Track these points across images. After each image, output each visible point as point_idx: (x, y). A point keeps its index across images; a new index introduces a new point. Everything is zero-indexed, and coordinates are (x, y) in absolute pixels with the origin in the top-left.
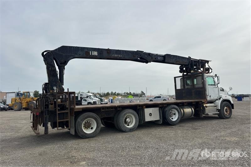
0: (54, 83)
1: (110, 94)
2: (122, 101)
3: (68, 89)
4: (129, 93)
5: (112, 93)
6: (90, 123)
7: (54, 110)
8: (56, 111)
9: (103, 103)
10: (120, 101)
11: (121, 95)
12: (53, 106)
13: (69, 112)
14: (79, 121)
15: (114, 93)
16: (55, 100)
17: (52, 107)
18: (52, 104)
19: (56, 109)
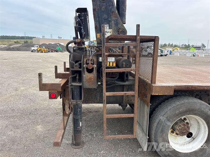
0: (105, 16)
1: (167, 45)
2: (182, 53)
3: (138, 26)
4: (187, 45)
5: (169, 44)
6: (187, 121)
7: (95, 87)
8: (102, 90)
9: (163, 54)
10: (180, 53)
11: (179, 47)
12: (93, 75)
13: (137, 95)
14: (160, 119)
15: (171, 45)
16: (100, 59)
17: (90, 79)
18: (90, 71)
19: (102, 84)
